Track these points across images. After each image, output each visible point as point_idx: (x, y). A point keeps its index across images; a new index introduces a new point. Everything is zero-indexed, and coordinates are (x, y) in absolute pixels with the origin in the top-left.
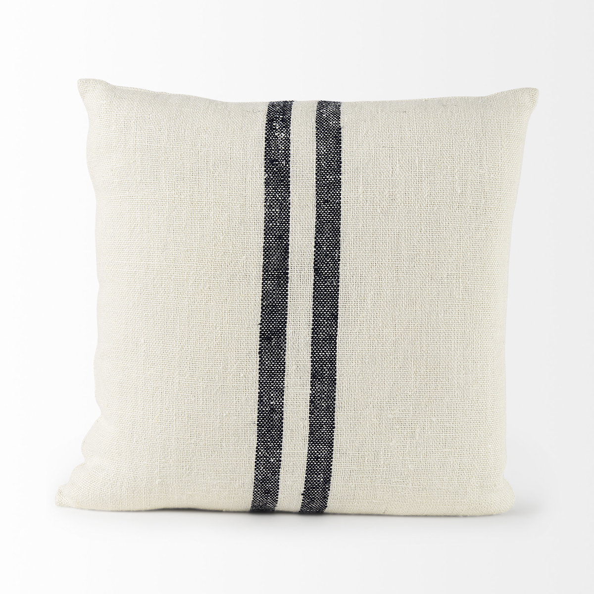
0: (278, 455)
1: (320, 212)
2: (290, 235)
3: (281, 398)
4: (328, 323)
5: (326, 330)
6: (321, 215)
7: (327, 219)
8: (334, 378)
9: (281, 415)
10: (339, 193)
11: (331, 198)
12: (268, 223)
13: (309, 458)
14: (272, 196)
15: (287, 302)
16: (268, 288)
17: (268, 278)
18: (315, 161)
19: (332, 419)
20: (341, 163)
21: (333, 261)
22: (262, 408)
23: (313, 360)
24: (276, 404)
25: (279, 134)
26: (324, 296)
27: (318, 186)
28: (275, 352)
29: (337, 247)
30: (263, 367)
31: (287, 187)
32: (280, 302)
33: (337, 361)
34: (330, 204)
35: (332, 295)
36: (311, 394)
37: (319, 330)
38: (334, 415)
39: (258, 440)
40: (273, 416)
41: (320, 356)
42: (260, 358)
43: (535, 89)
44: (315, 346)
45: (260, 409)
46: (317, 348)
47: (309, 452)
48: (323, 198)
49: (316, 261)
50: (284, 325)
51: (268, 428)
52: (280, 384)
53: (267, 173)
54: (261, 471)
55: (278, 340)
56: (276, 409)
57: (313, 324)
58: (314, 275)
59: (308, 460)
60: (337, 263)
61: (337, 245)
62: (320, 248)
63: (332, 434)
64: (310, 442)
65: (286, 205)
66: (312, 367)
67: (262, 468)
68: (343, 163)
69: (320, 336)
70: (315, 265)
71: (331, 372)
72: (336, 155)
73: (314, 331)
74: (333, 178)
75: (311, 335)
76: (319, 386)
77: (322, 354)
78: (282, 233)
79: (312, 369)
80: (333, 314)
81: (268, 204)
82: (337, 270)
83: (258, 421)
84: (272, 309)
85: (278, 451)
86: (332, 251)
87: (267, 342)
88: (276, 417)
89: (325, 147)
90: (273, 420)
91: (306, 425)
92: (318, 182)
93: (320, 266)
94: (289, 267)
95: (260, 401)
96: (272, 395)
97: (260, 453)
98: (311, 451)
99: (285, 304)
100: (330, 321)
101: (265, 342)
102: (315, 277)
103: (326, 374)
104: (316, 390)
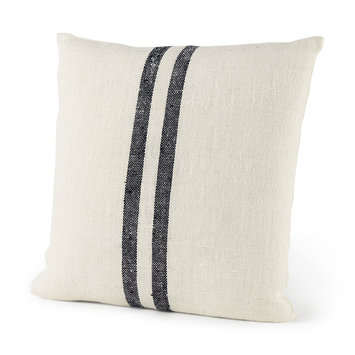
0: (134, 268)
1: (167, 112)
2: (148, 127)
3: (136, 230)
4: (166, 184)
5: (164, 188)
6: (168, 114)
7: (171, 117)
8: (167, 219)
9: (136, 241)
10: (180, 101)
11: (175, 104)
12: (137, 119)
13: (153, 271)
14: (141, 103)
15: (142, 169)
16: (132, 160)
17: (133, 154)
18: (169, 81)
19: (166, 246)
20: (184, 82)
21: (172, 144)
22: (125, 237)
23: (156, 207)
24: (133, 234)
25: (153, 65)
26: (165, 166)
27: (169, 96)
28: (133, 201)
29: (175, 135)
30: (126, 210)
31: (151, 97)
32: (138, 169)
33: (170, 208)
34: (174, 108)
35: (169, 166)
36: (153, 229)
37: (160, 187)
38: (167, 243)
39: (123, 257)
40: (131, 242)
41: (160, 205)
42: (124, 204)
43: (321, 37)
44: (157, 198)
45: (124, 237)
46: (158, 199)
47: (153, 267)
48: (170, 104)
49: (162, 144)
50: (140, 184)
51: (128, 249)
52: (135, 222)
53: (141, 88)
54: (126, 277)
55: (136, 193)
56: (133, 238)
57: (157, 184)
58: (160, 153)
59: (152, 272)
60: (174, 145)
61: (175, 134)
62: (165, 135)
63: (165, 256)
64: (153, 260)
65: (148, 108)
66: (155, 211)
67: (126, 276)
68: (185, 82)
69: (161, 192)
70: (161, 146)
71: (166, 215)
72: (182, 77)
73: (157, 189)
74: (178, 91)
75: (155, 191)
76: (158, 224)
77: (161, 203)
78: (144, 125)
79: (154, 213)
80: (169, 178)
81: (138, 107)
82: (174, 150)
83: (122, 245)
84: (134, 173)
85: (134, 265)
86: (172, 138)
87: (129, 194)
88: (133, 243)
89: (177, 72)
90: (131, 244)
91: (150, 249)
92: (169, 94)
93: (164, 147)
94: (146, 147)
95: (124, 232)
96: (130, 228)
97: (124, 266)
98: (154, 266)
99: (141, 170)
100: (167, 182)
101: (128, 194)
102: (160, 154)
103: (163, 216)
104: (156, 226)
